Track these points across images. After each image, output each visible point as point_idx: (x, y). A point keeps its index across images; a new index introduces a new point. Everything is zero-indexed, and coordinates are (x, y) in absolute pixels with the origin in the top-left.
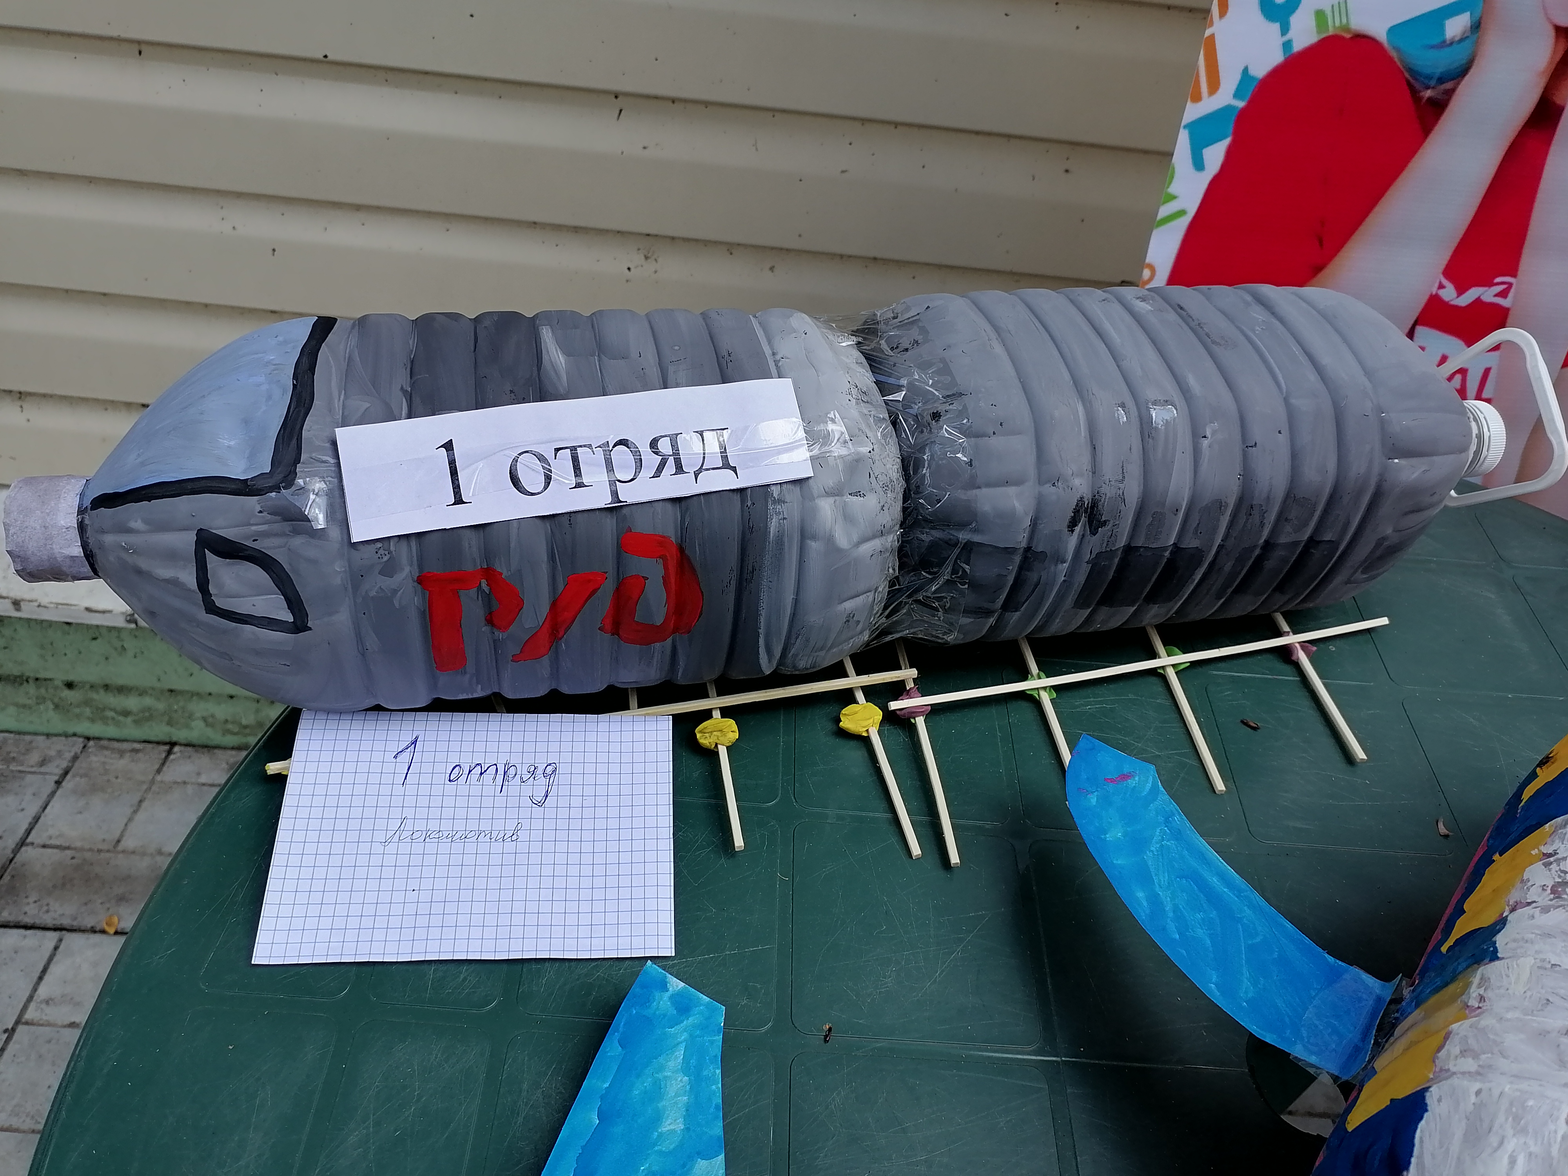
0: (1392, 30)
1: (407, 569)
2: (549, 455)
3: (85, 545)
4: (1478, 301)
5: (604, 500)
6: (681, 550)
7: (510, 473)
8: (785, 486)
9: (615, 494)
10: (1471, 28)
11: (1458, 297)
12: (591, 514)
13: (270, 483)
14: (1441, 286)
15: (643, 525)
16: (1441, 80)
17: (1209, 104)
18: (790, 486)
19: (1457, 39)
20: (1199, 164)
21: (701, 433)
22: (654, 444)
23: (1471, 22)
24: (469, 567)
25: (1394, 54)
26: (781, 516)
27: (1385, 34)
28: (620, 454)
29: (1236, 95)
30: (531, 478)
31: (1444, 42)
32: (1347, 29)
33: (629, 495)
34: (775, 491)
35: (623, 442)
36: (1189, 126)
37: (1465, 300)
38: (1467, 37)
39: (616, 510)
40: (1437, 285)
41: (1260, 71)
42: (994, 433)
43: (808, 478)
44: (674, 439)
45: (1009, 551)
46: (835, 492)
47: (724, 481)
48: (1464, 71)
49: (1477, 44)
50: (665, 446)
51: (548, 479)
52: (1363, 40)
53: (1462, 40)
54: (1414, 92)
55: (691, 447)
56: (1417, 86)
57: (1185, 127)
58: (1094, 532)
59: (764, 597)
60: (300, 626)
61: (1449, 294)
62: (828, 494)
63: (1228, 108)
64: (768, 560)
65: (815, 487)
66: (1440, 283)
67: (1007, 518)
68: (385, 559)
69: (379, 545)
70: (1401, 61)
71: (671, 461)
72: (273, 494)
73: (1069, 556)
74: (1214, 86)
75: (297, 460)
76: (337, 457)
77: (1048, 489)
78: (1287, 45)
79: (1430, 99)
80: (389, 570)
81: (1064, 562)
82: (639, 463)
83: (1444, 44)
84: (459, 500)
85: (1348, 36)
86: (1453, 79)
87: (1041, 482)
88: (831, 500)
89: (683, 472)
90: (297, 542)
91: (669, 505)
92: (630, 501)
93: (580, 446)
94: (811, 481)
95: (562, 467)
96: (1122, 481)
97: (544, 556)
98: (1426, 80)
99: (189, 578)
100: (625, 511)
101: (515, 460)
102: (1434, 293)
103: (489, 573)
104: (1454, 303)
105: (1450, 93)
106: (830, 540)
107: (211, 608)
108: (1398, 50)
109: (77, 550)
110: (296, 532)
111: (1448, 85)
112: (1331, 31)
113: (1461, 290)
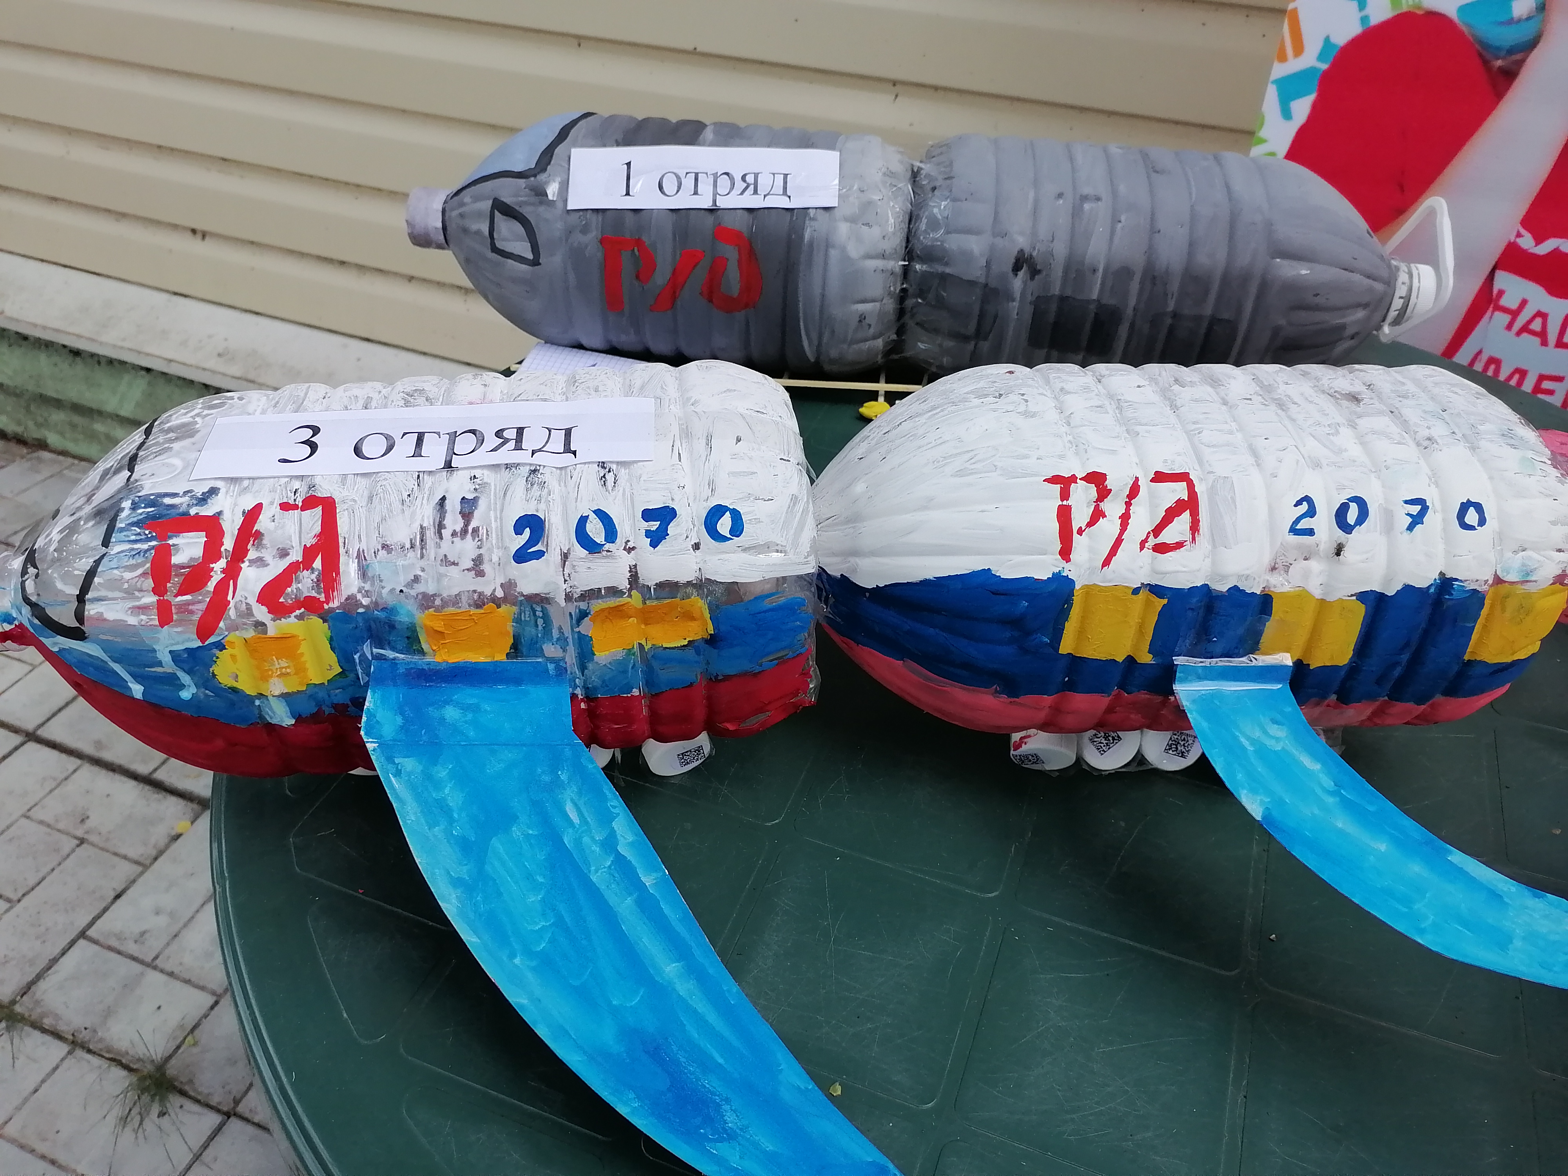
0: (1462, 9)
1: (594, 233)
2: (682, 175)
3: (443, 222)
4: (1556, 252)
5: (707, 204)
6: (750, 244)
7: (659, 182)
8: (818, 210)
9: (715, 201)
10: (1536, 8)
11: (1536, 246)
12: (699, 211)
13: (533, 173)
14: (1519, 235)
15: (729, 223)
16: (1511, 51)
17: (1294, 65)
18: (821, 211)
19: (1525, 17)
20: (1287, 114)
21: (774, 174)
22: (743, 178)
23: (1536, 4)
24: (628, 236)
25: (1464, 29)
26: (813, 228)
27: (1455, 12)
28: (724, 182)
29: (1321, 58)
30: (670, 186)
31: (1512, 19)
32: (1419, 8)
33: (723, 203)
34: (812, 213)
35: (727, 174)
36: (1276, 82)
37: (1545, 248)
38: (1533, 17)
39: (713, 211)
40: (1515, 234)
41: (1341, 38)
42: (966, 200)
43: (834, 207)
44: (756, 176)
45: (972, 283)
46: (852, 220)
47: (782, 202)
48: (1532, 44)
49: (1544, 22)
50: (750, 179)
51: (679, 188)
52: (1435, 19)
53: (1529, 19)
54: (1486, 63)
55: (764, 182)
56: (1488, 56)
57: (1273, 82)
58: (1032, 278)
59: (801, 286)
60: (535, 263)
61: (1527, 242)
62: (846, 219)
63: (1313, 69)
64: (803, 258)
65: (837, 213)
66: (1518, 232)
67: (967, 256)
68: (584, 222)
69: (581, 213)
70: (1473, 36)
71: (752, 187)
72: (532, 179)
73: (1017, 295)
74: (1299, 49)
75: (549, 163)
76: (569, 166)
77: (999, 242)
78: (1364, 19)
79: (1500, 68)
80: (585, 230)
81: (1013, 300)
82: (733, 185)
83: (1511, 22)
84: (628, 194)
85: (1420, 12)
86: (1521, 51)
87: (994, 235)
88: (848, 224)
89: (757, 194)
90: (541, 209)
91: (745, 213)
92: (722, 207)
93: (701, 173)
94: (836, 209)
95: (688, 183)
96: (1052, 241)
97: (670, 236)
98: (1496, 51)
99: (485, 229)
100: (719, 212)
101: (663, 176)
102: (1512, 241)
103: (639, 242)
104: (1531, 251)
105: (1520, 63)
106: (843, 249)
107: (495, 249)
108: (1468, 25)
109: (439, 225)
110: (541, 203)
111: (1518, 57)
112: (1405, 9)
113: (1539, 240)
